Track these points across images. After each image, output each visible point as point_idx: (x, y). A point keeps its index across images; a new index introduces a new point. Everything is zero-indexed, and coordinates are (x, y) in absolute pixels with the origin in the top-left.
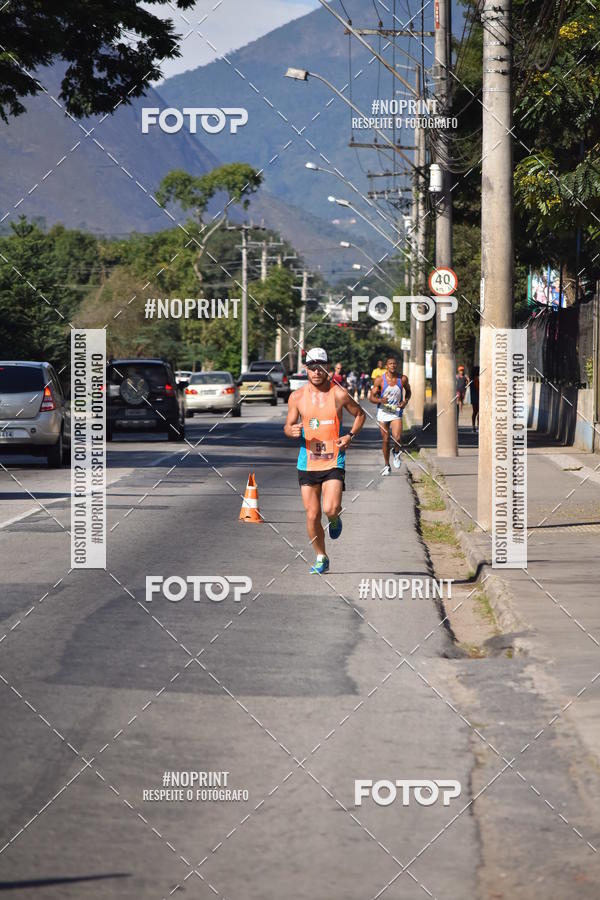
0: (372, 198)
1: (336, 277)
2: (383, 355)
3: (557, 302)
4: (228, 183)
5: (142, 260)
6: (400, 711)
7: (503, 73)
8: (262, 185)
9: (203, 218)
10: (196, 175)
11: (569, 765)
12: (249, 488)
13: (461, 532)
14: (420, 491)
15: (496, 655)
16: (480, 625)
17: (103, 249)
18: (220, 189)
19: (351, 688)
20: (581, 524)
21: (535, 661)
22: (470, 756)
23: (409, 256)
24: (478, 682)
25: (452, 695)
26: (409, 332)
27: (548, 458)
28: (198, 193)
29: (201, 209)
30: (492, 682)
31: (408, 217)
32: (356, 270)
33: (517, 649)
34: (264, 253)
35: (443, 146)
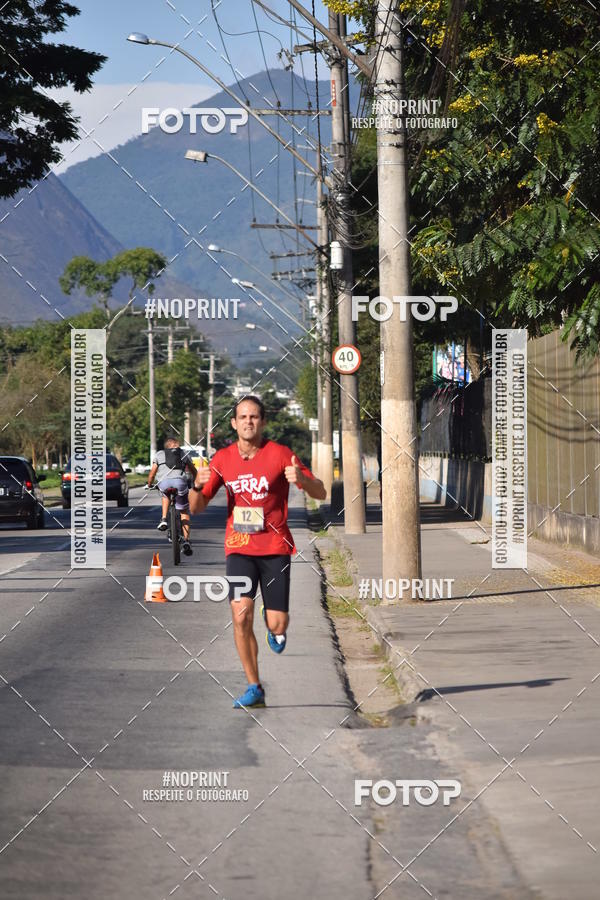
0: (276, 279)
1: (243, 360)
2: (292, 436)
3: (462, 377)
4: (132, 268)
5: (48, 348)
6: (299, 781)
7: (398, 146)
8: (168, 270)
9: (108, 303)
10: (101, 261)
11: (469, 829)
12: (152, 567)
13: (367, 606)
14: (327, 568)
15: (399, 724)
16: (384, 696)
17: (9, 337)
18: (125, 274)
19: (252, 759)
20: (488, 595)
21: (438, 728)
22: (370, 822)
23: (315, 336)
24: (379, 750)
25: (353, 764)
26: (316, 412)
27: (456, 533)
28: (103, 279)
29: (105, 294)
30: (392, 750)
31: (312, 297)
32: (263, 352)
33: (420, 718)
34: (170, 338)
35: (342, 223)
